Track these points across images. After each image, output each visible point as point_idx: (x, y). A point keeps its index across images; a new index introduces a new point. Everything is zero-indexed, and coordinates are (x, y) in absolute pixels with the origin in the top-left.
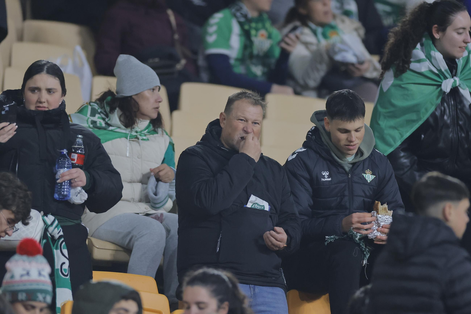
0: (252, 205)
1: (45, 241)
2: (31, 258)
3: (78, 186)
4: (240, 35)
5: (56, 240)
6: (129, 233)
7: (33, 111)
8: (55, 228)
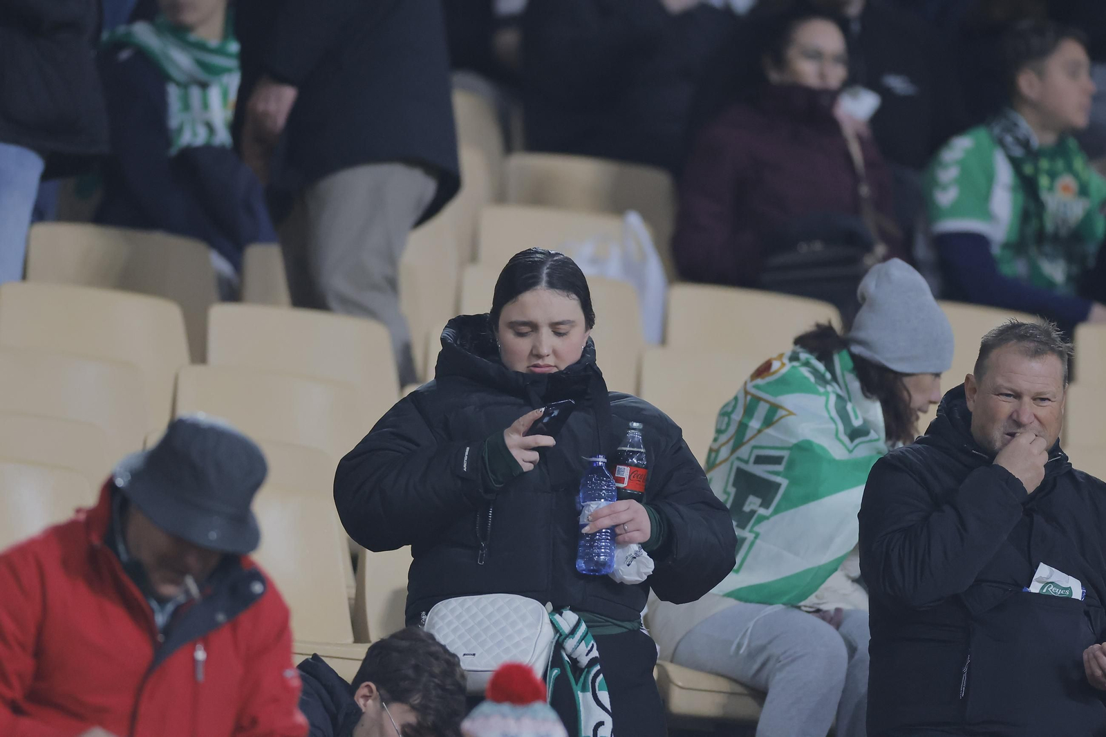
0: (1043, 588)
1: (556, 672)
2: (520, 710)
3: (631, 542)
4: (1014, 189)
5: (582, 670)
6: (763, 648)
7: (522, 374)
8: (580, 642)
